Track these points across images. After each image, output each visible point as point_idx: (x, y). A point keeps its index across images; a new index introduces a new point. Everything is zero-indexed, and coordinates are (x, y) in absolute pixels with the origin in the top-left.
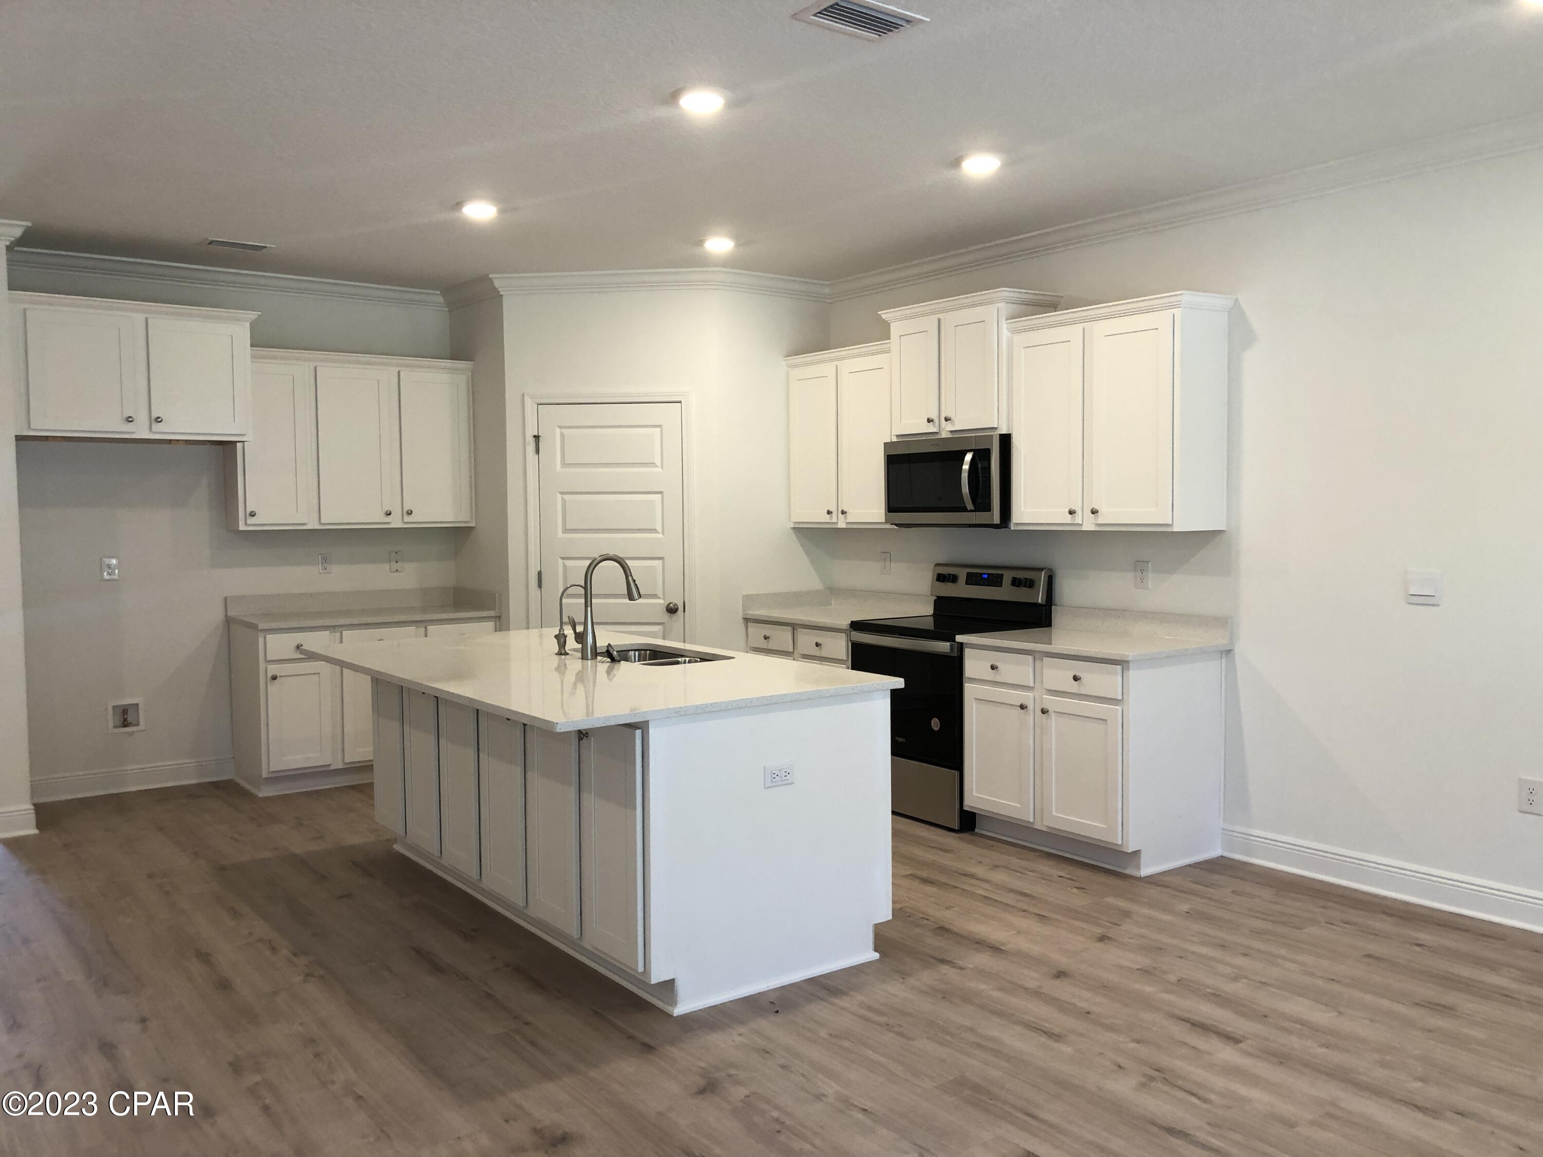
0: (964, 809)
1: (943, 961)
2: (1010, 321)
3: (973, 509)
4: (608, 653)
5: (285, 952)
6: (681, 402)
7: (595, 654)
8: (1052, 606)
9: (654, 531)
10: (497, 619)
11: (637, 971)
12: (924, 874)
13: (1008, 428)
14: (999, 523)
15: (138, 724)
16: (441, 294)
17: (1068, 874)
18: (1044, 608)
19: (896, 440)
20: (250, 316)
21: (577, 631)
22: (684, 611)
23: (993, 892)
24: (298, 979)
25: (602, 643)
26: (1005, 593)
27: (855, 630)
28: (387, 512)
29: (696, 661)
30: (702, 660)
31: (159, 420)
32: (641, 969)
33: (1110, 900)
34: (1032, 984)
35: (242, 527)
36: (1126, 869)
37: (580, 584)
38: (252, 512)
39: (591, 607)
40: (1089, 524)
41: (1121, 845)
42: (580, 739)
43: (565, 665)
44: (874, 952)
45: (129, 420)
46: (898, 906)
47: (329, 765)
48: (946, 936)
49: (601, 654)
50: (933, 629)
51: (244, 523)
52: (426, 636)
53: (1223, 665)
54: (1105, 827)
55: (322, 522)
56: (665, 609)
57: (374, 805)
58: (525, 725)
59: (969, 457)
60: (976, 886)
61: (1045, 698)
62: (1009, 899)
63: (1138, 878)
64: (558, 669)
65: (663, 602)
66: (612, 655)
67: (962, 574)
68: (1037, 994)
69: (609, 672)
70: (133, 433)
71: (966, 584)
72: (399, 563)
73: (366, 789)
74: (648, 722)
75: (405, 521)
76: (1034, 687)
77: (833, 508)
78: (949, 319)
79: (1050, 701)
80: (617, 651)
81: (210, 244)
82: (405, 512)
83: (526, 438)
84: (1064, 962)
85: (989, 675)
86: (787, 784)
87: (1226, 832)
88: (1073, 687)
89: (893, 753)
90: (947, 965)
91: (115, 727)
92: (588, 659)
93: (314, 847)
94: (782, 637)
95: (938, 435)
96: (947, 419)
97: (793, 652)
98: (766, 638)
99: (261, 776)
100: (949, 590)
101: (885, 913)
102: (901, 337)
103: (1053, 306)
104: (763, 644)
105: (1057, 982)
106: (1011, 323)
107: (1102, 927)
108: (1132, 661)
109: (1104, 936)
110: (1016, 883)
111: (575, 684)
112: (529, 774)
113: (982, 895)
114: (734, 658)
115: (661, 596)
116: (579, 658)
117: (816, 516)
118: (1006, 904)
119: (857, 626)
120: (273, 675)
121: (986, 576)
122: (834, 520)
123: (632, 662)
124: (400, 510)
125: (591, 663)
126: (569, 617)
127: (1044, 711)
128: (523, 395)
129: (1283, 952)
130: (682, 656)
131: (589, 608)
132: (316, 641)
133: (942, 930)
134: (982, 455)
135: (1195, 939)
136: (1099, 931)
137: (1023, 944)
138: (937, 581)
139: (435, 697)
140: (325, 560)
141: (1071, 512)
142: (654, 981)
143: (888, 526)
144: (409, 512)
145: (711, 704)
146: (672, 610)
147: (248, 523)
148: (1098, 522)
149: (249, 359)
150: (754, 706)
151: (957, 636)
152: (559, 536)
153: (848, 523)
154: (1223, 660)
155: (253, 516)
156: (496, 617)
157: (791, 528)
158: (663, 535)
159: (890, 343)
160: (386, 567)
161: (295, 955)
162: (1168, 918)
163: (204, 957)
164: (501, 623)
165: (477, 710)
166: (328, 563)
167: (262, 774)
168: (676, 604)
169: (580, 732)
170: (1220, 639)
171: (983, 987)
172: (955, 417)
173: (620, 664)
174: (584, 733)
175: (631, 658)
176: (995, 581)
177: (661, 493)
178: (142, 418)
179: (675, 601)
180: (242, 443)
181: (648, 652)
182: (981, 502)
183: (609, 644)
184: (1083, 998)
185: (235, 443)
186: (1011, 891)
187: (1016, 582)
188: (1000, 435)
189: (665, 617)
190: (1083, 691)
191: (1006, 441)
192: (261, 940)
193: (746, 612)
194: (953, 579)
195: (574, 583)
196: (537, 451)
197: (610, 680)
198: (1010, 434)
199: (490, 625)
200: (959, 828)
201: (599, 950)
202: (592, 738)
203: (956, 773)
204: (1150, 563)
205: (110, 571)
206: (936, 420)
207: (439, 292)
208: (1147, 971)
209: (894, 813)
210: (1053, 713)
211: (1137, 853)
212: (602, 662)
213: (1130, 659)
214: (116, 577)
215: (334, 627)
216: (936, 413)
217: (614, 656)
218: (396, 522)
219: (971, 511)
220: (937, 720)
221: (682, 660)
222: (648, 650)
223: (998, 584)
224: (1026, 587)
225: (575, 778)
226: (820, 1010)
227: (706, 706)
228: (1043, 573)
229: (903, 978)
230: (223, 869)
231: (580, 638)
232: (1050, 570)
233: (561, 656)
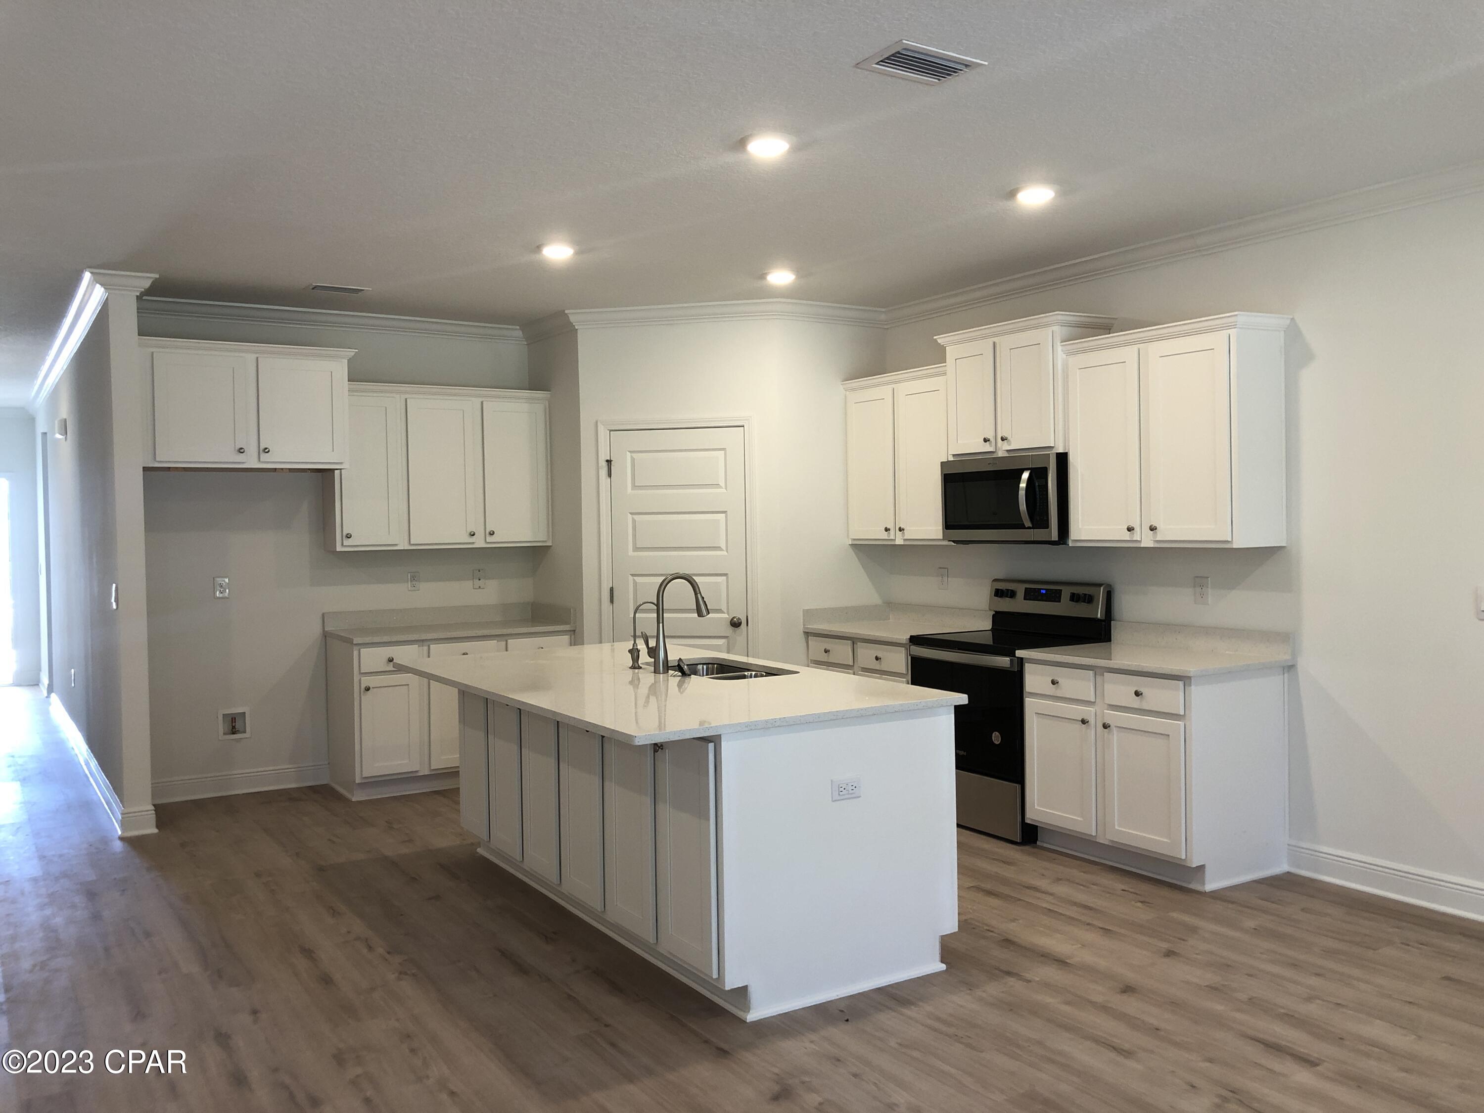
0: (1026, 822)
1: (1009, 973)
2: (1065, 343)
3: (1031, 526)
4: (679, 668)
5: (381, 950)
6: (744, 427)
7: (667, 667)
8: (1111, 621)
9: (718, 548)
10: (572, 633)
11: (712, 977)
12: (988, 886)
13: (1065, 447)
14: (1057, 539)
15: (245, 732)
16: (520, 329)
17: (1131, 888)
18: (1104, 623)
19: (953, 459)
20: (348, 354)
21: (650, 646)
22: (747, 625)
23: (1056, 905)
24: (392, 977)
25: (673, 657)
26: (1063, 608)
27: (914, 644)
28: (471, 533)
29: (762, 676)
30: (768, 675)
31: (267, 451)
32: (715, 976)
33: (1175, 915)
34: (1099, 999)
35: (339, 548)
36: (1190, 883)
37: (654, 602)
38: (348, 534)
39: (663, 623)
40: (1147, 541)
41: (1185, 859)
42: (655, 751)
43: (639, 679)
44: (940, 963)
45: (241, 451)
46: (964, 918)
47: (417, 772)
48: (1012, 948)
49: (673, 668)
50: (992, 643)
51: (340, 544)
52: (507, 650)
53: (1286, 680)
54: (1169, 841)
55: (412, 543)
56: (729, 624)
57: (459, 811)
58: (603, 737)
59: (1026, 475)
60: (1039, 898)
61: (1106, 712)
62: (1072, 912)
63: (1203, 892)
64: (631, 683)
65: (728, 617)
66: (683, 670)
67: (1020, 590)
68: (1104, 1009)
69: (680, 685)
70: (243, 463)
71: (1024, 599)
72: (481, 580)
73: (453, 794)
74: (720, 735)
75: (488, 541)
76: (1095, 702)
77: (890, 526)
78: (1006, 342)
79: (1112, 717)
80: (687, 665)
81: (313, 289)
82: (487, 532)
83: (599, 462)
84: (1131, 977)
85: (1050, 690)
86: (855, 797)
87: (1291, 848)
88: (1135, 702)
89: (958, 767)
90: (1012, 977)
91: (224, 734)
92: (660, 673)
93: (404, 850)
94: (842, 651)
95: (995, 454)
96: (1003, 439)
97: (853, 666)
98: (826, 651)
99: (355, 782)
100: (1006, 605)
101: (950, 925)
102: (957, 360)
103: (1106, 328)
104: (823, 657)
105: (1125, 997)
106: (1066, 345)
107: (1169, 942)
108: (1194, 677)
109: (1170, 951)
110: (1081, 897)
111: (648, 697)
112: (606, 784)
113: (1046, 908)
114: (798, 672)
115: (725, 611)
116: (652, 672)
117: (874, 532)
118: (1070, 917)
119: (915, 640)
120: (366, 687)
121: (1044, 592)
122: (892, 537)
123: (700, 676)
124: (483, 531)
125: (663, 677)
126: (642, 633)
127: (1105, 726)
128: (597, 422)
129: (1356, 972)
130: (748, 670)
131: (661, 625)
132: (406, 654)
133: (1008, 942)
134: (1039, 474)
135: (1265, 956)
136: (1165, 946)
137: (1086, 957)
138: (995, 596)
139: (519, 709)
140: (413, 578)
141: (1130, 529)
142: (728, 987)
143: (946, 543)
144: (492, 533)
145: (780, 719)
146: (735, 624)
147: (344, 544)
148: (1157, 539)
149: (347, 393)
150: (821, 722)
151: (1017, 651)
152: (629, 554)
153: (905, 540)
154: (1286, 675)
155: (349, 538)
156: (570, 631)
157: (850, 544)
158: (727, 552)
159: (946, 366)
160: (469, 584)
161: (389, 953)
162: (1237, 934)
163: (308, 953)
164: (576, 638)
165: (558, 722)
166: (416, 581)
167: (355, 780)
168: (739, 619)
169: (655, 744)
170: (1282, 655)
171: (1049, 1000)
172: (1012, 437)
173: (690, 678)
174: (659, 746)
175: (700, 672)
176: (1054, 596)
177: (725, 512)
178: (252, 450)
179: (738, 616)
180: (339, 471)
181: (716, 666)
182: (1039, 518)
183: (680, 658)
184: (1153, 1015)
185: (333, 470)
186: (1075, 904)
187: (1074, 598)
188: (1057, 453)
189: (729, 631)
190: (1145, 706)
191: (1062, 459)
192: (358, 939)
193: (806, 626)
194: (1012, 594)
195: (646, 601)
196: (610, 475)
197: (682, 693)
198: (1067, 453)
199: (566, 638)
200: (1021, 841)
201: (674, 956)
202: (667, 751)
203: (1018, 786)
204: (1209, 579)
205: (222, 590)
206: (992, 440)
207: (518, 327)
208: (1216, 989)
209: (958, 826)
210: (1115, 728)
211: (1201, 868)
212: (674, 676)
213: (1191, 674)
214: (226, 595)
215: (423, 641)
216: (993, 434)
217: (685, 670)
218: (479, 542)
219: (1029, 528)
220: (997, 733)
221: (748, 674)
222: (715, 664)
223: (1057, 600)
224: (1084, 602)
225: (650, 790)
226: (887, 1019)
227: (775, 720)
228: (1102, 588)
229: (970, 989)
230: (321, 869)
231: (653, 652)
232: (1109, 586)
233: (634, 670)
